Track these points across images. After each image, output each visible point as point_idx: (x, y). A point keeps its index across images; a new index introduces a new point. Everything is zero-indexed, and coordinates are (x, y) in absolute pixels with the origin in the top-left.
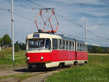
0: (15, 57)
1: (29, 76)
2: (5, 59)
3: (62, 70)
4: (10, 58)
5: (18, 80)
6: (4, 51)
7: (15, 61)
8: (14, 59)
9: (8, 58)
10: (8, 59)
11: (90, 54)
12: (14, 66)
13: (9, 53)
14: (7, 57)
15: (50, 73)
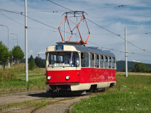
0: (29, 76)
1: (49, 104)
2: (16, 80)
3: (94, 95)
4: (21, 78)
5: (34, 108)
6: (13, 68)
7: (30, 82)
8: (27, 80)
9: (19, 78)
10: (20, 80)
11: (131, 74)
12: (28, 89)
13: (21, 71)
14: (18, 76)
15: (77, 99)
